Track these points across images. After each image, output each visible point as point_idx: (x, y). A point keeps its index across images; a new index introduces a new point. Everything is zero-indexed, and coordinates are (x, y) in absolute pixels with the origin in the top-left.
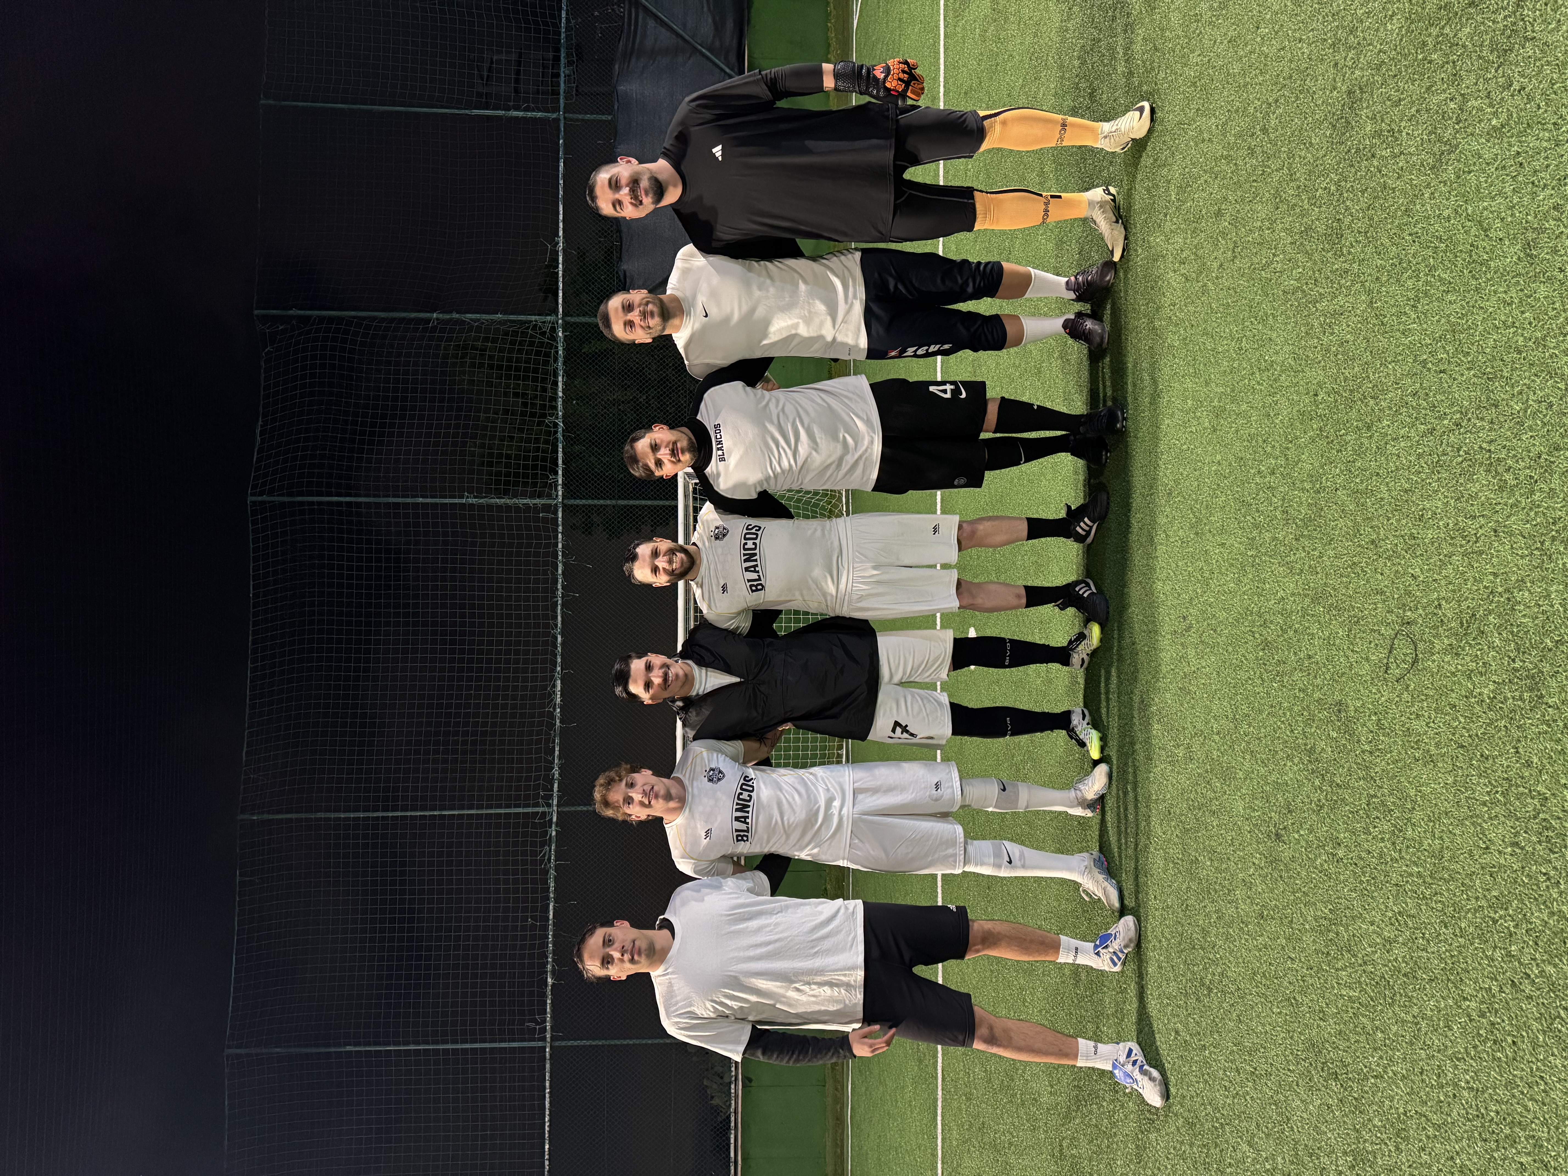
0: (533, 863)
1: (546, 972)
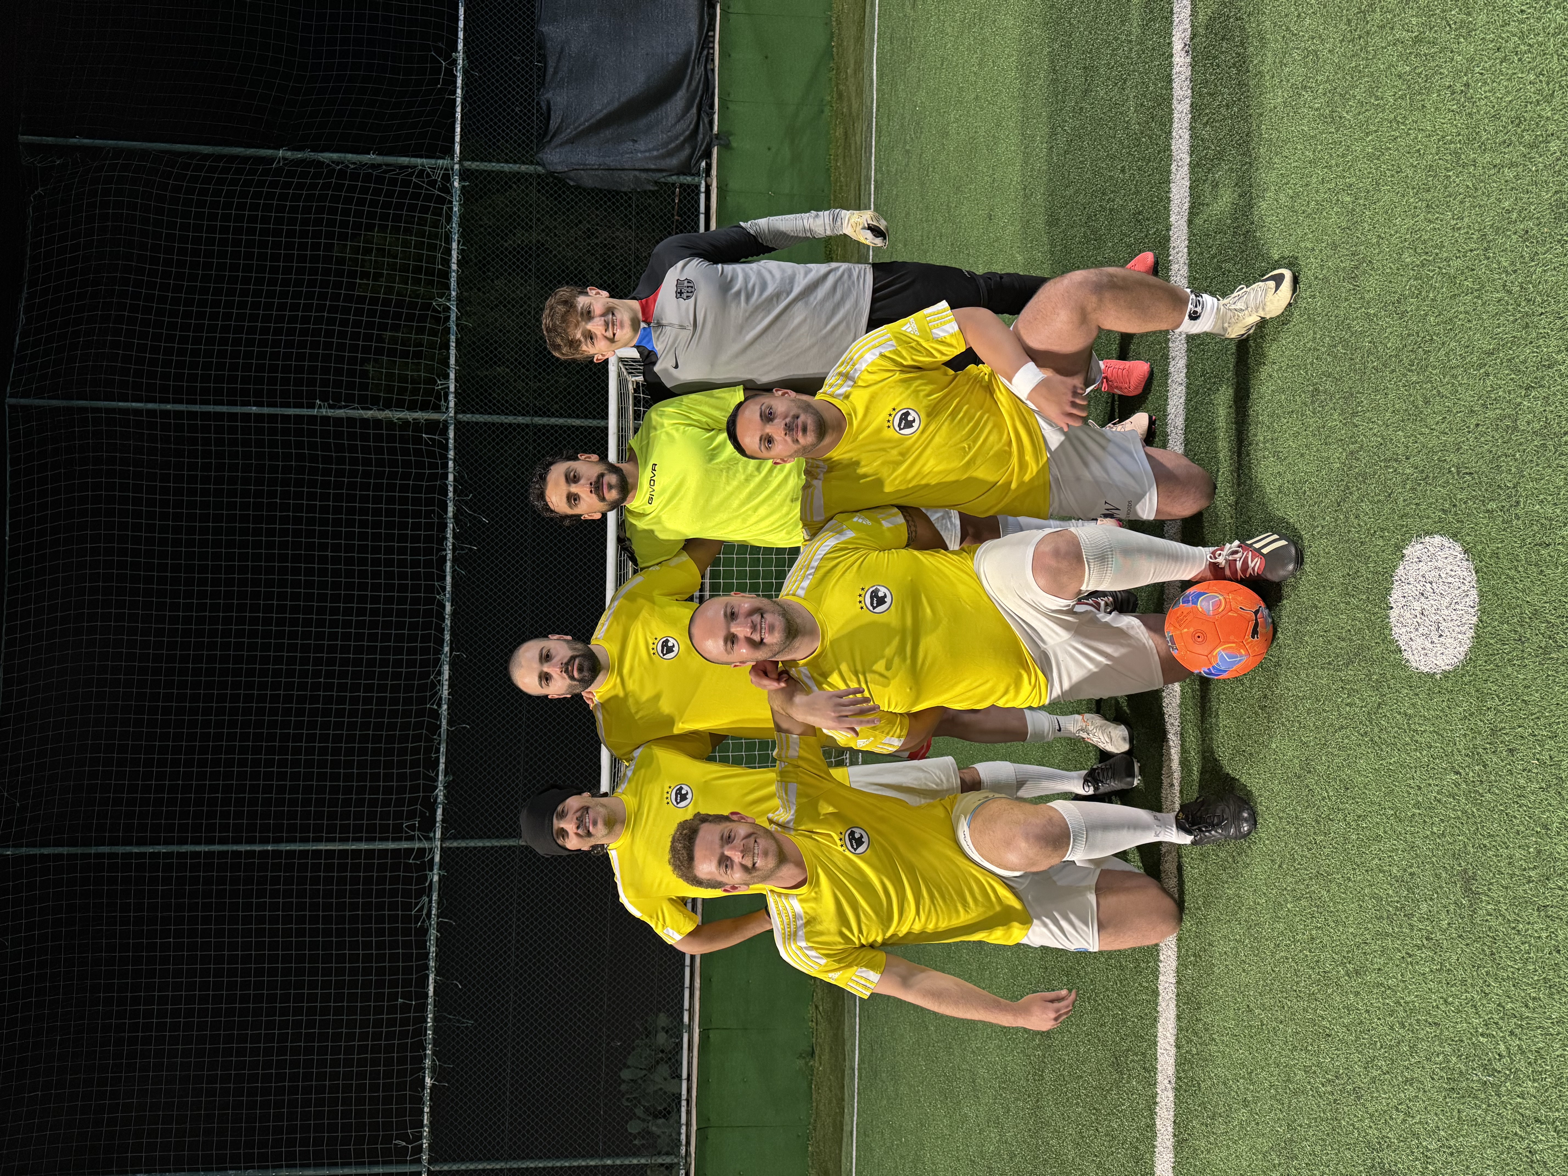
0: (407, 919)
1: (424, 1068)
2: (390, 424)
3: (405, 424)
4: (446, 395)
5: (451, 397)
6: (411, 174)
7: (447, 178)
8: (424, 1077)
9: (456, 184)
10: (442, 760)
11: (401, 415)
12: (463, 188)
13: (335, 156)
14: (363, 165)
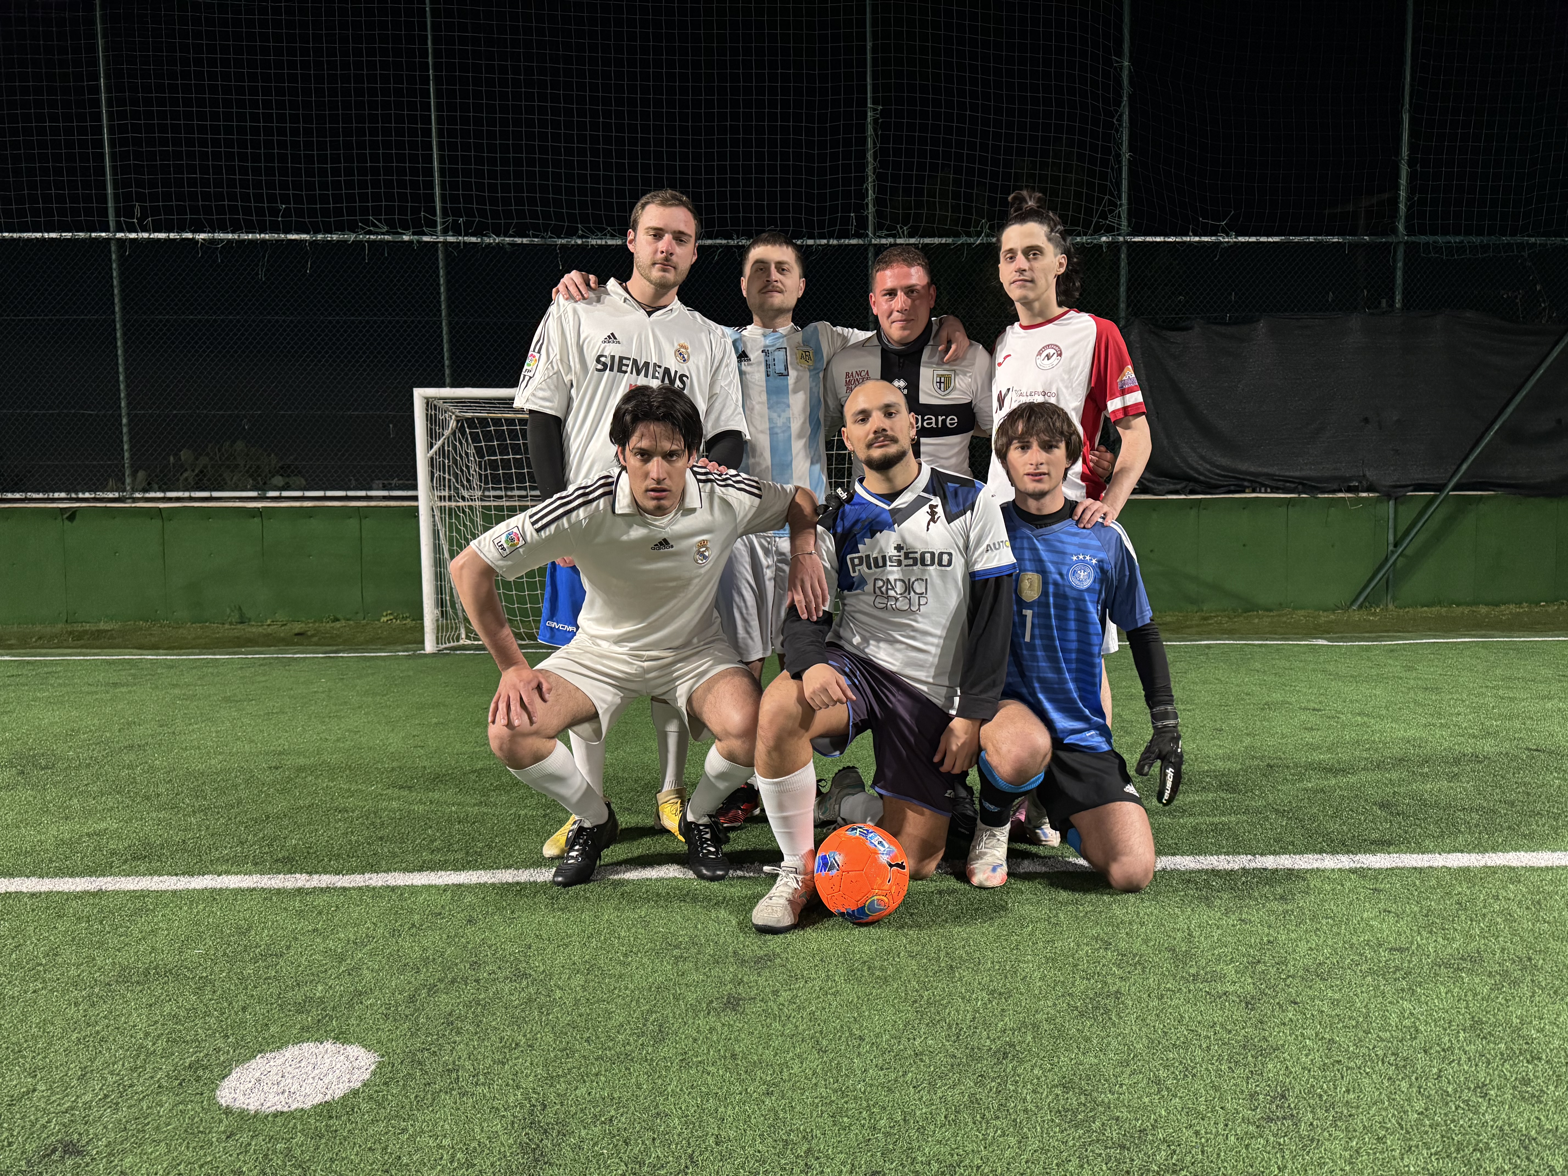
1: (214, 232)
3: (863, 195)
4: (894, 236)
6: (1112, 194)
7: (1109, 230)
8: (204, 232)
9: (1104, 239)
10: (525, 241)
11: (870, 192)
12: (1100, 246)
13: (1126, 117)
14: (1118, 146)
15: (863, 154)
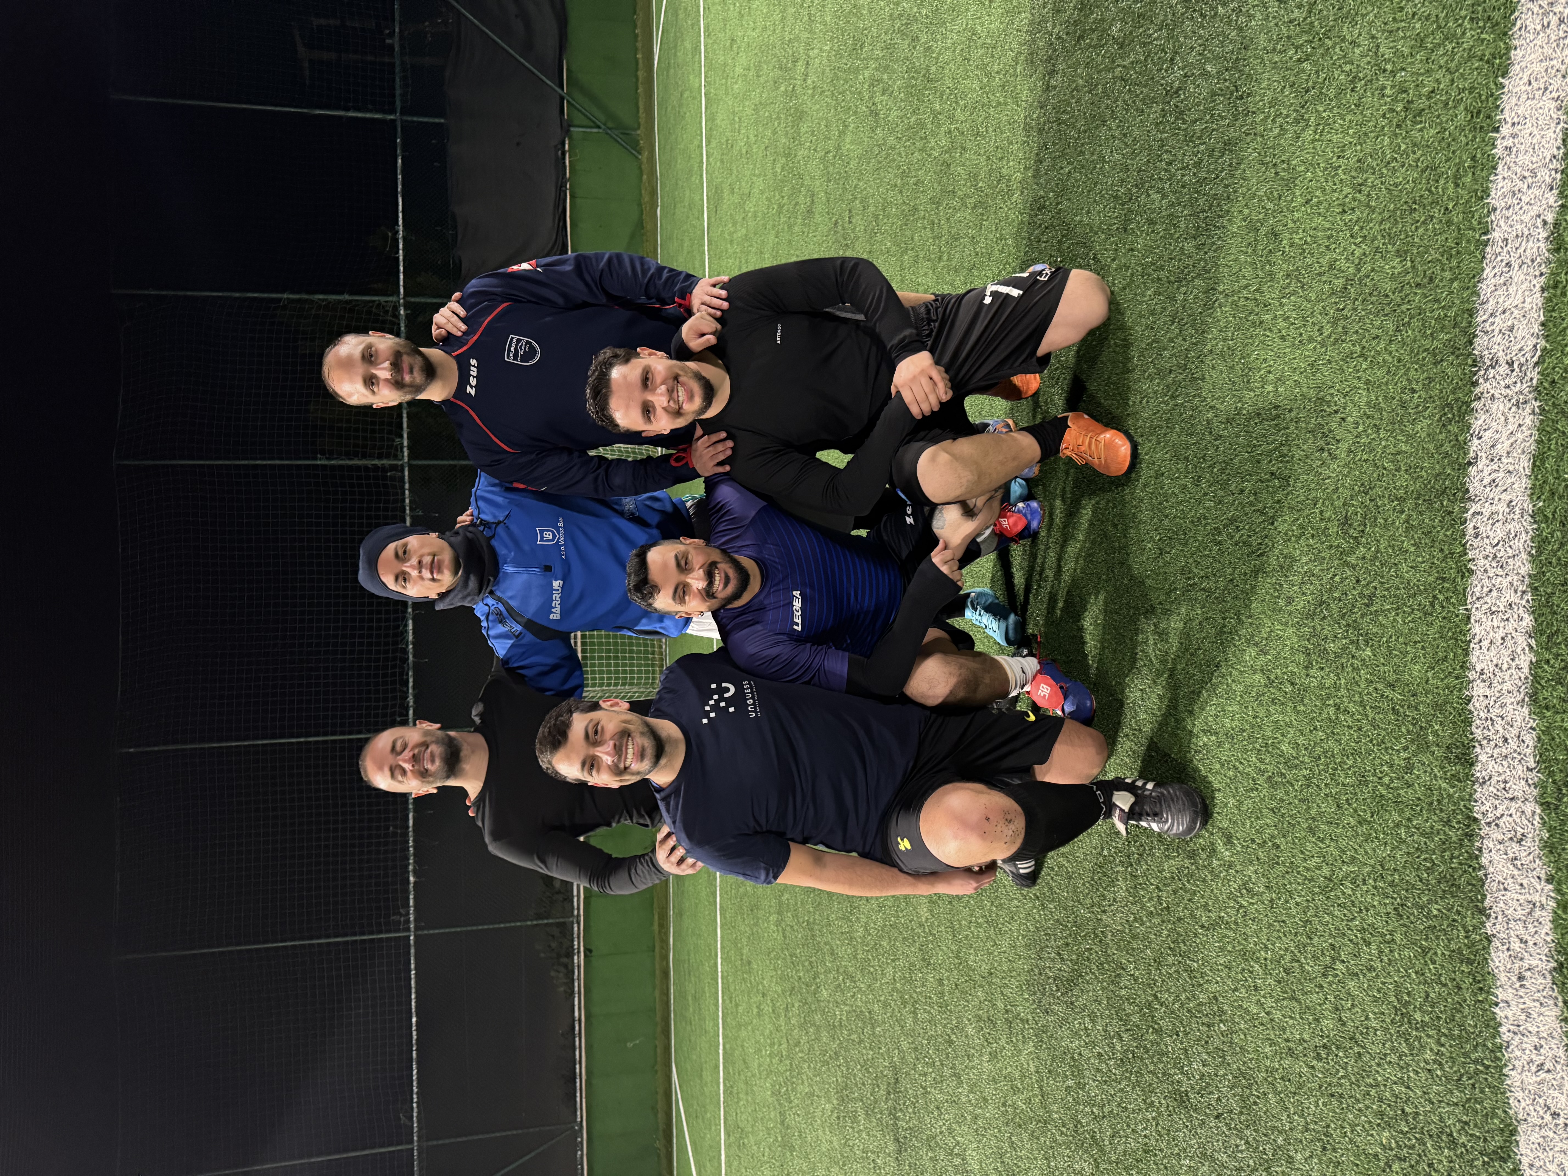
1: (408, 872)
2: (366, 468)
3: (376, 468)
4: (402, 448)
5: (405, 450)
6: (372, 307)
7: (396, 308)
8: (408, 877)
9: (402, 312)
10: (411, 680)
11: (373, 462)
12: (407, 315)
13: (321, 297)
14: (340, 301)
15: (350, 468)
